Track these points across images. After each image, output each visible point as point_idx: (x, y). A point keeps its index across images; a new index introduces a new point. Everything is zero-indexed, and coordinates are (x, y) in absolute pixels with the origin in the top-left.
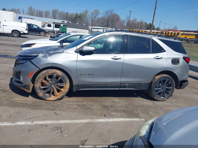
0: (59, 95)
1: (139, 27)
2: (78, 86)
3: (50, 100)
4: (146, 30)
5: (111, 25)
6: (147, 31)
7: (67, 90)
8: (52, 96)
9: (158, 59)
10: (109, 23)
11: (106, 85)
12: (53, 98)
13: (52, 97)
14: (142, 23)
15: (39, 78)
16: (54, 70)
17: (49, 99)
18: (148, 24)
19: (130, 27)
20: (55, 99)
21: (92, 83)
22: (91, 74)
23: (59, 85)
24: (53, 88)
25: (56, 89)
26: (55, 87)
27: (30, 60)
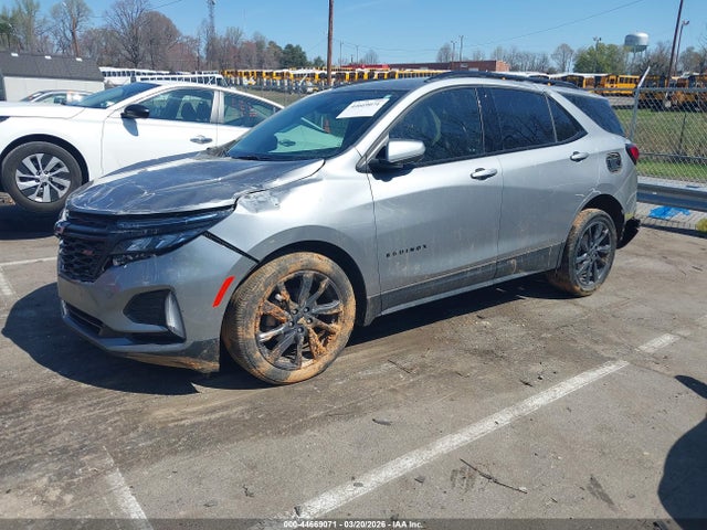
0: (328, 352)
1: (255, 60)
2: (382, 301)
3: (302, 378)
4: (285, 71)
5: (148, 58)
6: (288, 74)
7: (350, 325)
8: (306, 363)
9: (578, 160)
10: (141, 53)
11: (458, 278)
12: (307, 367)
13: (303, 365)
14: (259, 45)
15: (254, 301)
16: (306, 257)
17: (295, 375)
18: (283, 48)
19: (221, 61)
20: (313, 372)
21: (422, 278)
22: (418, 248)
23: (326, 311)
24: (303, 330)
25: (314, 329)
26: (312, 321)
27: (202, 230)
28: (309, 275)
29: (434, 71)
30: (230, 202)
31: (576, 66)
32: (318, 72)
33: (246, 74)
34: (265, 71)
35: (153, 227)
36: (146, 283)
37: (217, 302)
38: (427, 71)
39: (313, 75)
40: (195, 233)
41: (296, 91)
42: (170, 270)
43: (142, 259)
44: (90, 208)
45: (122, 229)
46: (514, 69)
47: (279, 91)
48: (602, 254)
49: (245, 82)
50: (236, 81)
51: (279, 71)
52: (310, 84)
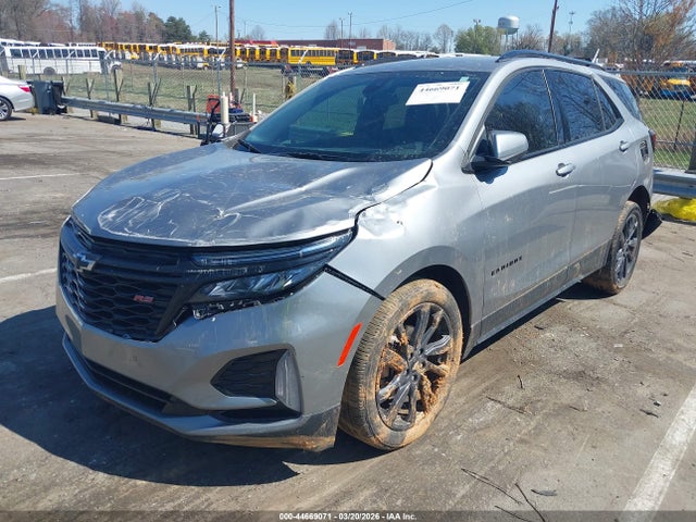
0: (438, 400)
1: (134, 33)
2: (482, 327)
3: (416, 437)
5: (13, 26)
8: (419, 417)
9: (624, 150)
12: (420, 423)
13: (416, 420)
14: (138, 17)
15: (378, 352)
17: (410, 435)
19: (97, 32)
22: (516, 261)
23: (438, 350)
24: (416, 377)
25: (426, 373)
26: (424, 365)
27: (321, 265)
28: (426, 308)
29: (323, 49)
30: (349, 223)
31: (457, 46)
32: (206, 47)
33: (128, 47)
34: (148, 45)
35: (254, 263)
36: (252, 342)
37: (342, 360)
38: (316, 48)
39: (201, 51)
40: (312, 268)
41: (187, 66)
42: (287, 323)
43: (241, 307)
44: (139, 236)
45: (207, 267)
46: (400, 48)
47: (167, 66)
48: (631, 248)
49: (128, 56)
50: (117, 55)
51: (164, 45)
52: (200, 59)
